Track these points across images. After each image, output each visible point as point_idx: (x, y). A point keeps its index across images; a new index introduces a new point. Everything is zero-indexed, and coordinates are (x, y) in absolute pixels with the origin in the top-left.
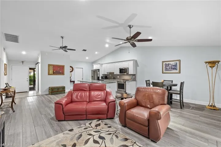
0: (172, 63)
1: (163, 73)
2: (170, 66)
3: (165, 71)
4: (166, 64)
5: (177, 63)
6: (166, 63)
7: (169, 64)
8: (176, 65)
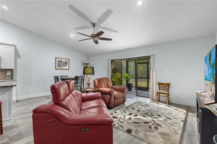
0: (64, 60)
1: (56, 69)
2: (62, 63)
3: (58, 67)
4: (59, 61)
5: (67, 61)
6: (58, 59)
7: (61, 61)
8: (66, 63)
